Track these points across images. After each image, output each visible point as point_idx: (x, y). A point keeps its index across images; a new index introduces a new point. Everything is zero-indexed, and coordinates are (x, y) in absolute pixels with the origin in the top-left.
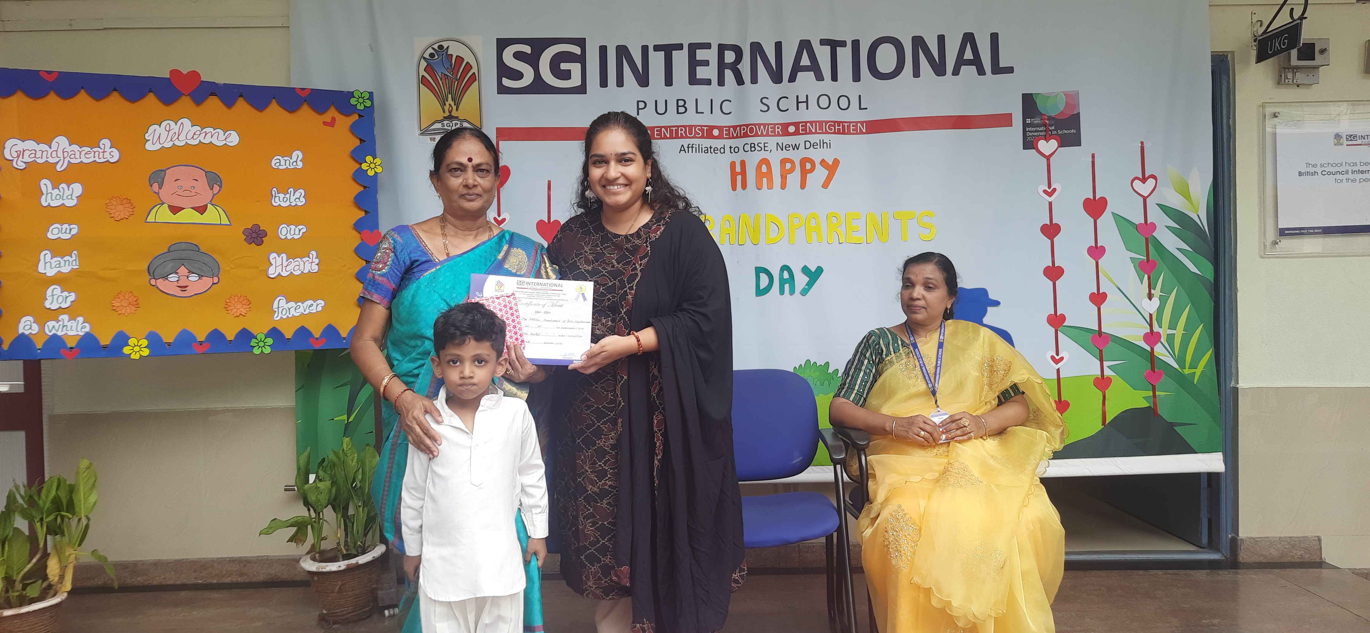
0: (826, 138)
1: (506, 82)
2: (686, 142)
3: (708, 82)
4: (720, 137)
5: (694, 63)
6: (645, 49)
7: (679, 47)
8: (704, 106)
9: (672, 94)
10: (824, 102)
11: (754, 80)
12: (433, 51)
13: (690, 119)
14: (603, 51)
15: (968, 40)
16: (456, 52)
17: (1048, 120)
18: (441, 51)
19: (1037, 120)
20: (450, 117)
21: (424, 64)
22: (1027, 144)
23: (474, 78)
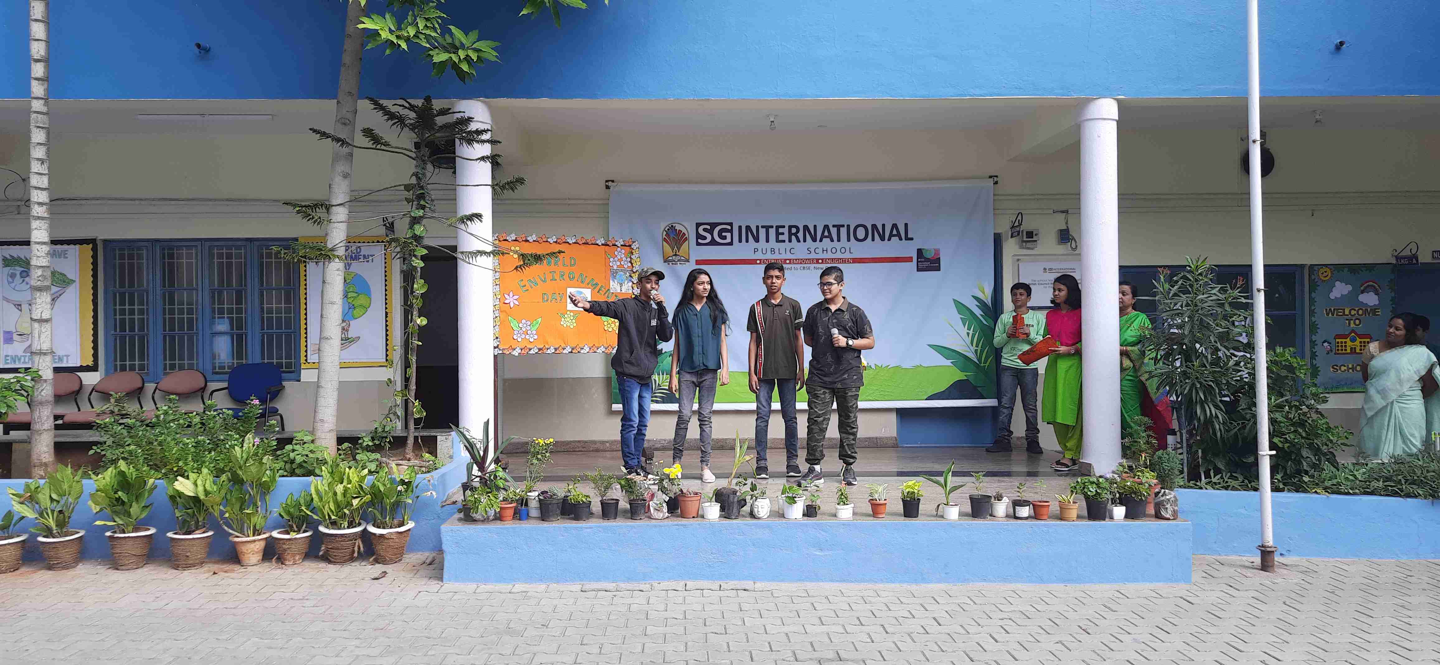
1: (700, 241)
3: (784, 241)
5: (778, 234)
6: (757, 227)
7: (772, 227)
8: (782, 251)
9: (769, 246)
10: (834, 250)
11: (805, 241)
12: (667, 227)
14: (740, 227)
15: (895, 226)
16: (678, 227)
17: (927, 260)
18: (672, 228)
19: (923, 260)
20: (676, 255)
21: (665, 233)
22: (918, 270)
23: (686, 239)
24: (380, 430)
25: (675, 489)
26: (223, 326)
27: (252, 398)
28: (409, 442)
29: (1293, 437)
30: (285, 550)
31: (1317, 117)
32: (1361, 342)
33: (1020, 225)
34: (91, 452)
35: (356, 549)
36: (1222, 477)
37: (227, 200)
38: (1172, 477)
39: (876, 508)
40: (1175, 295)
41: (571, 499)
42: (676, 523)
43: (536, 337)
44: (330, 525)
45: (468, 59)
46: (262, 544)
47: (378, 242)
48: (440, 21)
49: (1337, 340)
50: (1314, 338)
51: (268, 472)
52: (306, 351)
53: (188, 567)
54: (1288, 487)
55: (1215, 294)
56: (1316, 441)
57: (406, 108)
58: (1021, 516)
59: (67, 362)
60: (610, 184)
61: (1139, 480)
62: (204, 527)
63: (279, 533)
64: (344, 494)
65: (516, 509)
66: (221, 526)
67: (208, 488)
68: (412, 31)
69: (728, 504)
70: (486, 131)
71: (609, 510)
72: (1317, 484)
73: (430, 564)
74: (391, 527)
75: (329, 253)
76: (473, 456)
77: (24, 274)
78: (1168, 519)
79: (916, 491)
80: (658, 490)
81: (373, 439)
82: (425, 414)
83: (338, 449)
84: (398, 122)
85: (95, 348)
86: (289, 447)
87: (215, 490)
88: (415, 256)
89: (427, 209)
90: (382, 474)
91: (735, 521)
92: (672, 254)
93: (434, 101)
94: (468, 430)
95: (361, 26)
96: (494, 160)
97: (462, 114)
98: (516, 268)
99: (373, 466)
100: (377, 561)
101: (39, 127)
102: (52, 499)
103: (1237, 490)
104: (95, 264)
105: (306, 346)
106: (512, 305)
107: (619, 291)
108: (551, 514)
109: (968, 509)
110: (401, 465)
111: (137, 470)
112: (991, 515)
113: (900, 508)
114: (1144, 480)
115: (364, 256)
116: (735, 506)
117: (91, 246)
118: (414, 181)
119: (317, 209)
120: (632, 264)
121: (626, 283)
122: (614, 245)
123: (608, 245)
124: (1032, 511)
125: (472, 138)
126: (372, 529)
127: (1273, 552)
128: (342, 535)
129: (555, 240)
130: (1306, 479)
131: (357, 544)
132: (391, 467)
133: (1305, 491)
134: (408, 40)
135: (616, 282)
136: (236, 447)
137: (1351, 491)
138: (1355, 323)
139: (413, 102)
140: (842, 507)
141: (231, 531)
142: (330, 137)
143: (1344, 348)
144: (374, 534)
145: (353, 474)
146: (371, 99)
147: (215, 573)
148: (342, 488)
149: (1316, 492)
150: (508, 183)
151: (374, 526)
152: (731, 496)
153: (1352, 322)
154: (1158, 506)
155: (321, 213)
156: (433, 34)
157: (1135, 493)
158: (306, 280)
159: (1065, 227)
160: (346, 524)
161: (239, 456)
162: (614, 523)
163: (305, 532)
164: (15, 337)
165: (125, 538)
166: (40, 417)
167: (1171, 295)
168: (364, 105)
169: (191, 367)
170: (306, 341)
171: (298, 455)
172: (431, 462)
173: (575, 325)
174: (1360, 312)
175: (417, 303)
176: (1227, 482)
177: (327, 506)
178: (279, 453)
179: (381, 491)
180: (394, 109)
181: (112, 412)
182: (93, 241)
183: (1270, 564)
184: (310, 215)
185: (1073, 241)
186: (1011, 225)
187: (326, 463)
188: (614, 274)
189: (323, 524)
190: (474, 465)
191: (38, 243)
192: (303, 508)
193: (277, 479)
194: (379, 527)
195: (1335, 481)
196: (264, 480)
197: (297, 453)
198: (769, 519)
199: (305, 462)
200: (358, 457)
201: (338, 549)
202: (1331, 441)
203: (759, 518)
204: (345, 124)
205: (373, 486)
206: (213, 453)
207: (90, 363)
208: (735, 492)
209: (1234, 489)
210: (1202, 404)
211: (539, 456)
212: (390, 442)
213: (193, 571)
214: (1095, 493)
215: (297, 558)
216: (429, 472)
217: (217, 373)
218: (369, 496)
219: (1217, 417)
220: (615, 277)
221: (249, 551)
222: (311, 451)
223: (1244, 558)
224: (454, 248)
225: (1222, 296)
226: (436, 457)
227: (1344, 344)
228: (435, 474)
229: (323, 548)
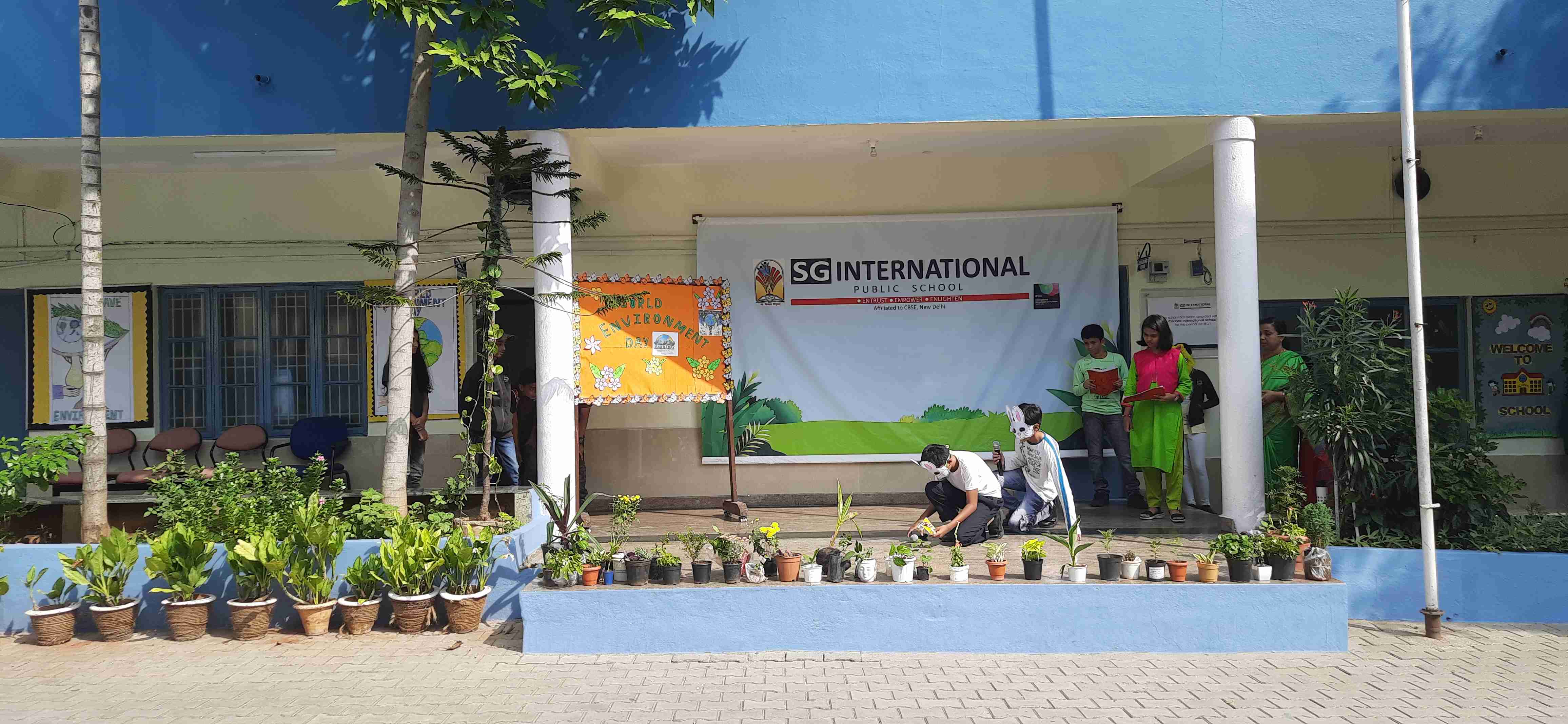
0: (943, 303)
1: (795, 279)
2: (877, 305)
3: (887, 278)
4: (893, 302)
5: (880, 270)
6: (858, 263)
7: (874, 263)
8: (885, 289)
9: (870, 284)
10: (942, 287)
11: (910, 277)
12: (760, 265)
13: (879, 295)
14: (839, 264)
15: (1009, 260)
16: (772, 264)
17: (1045, 296)
18: (765, 264)
19: (1041, 296)
20: (769, 294)
21: (757, 271)
22: (1035, 308)
23: (780, 277)
24: (453, 487)
25: (773, 550)
26: (284, 377)
27: (316, 454)
28: (484, 500)
29: (1458, 488)
30: (352, 619)
31: (1478, 133)
32: (1531, 382)
33: (1148, 256)
34: (147, 514)
35: (429, 617)
36: (1380, 534)
37: (288, 242)
38: (1323, 533)
39: (994, 571)
40: (1323, 331)
41: (659, 561)
42: (774, 587)
43: (619, 385)
44: (400, 591)
45: (546, 85)
46: (330, 611)
47: (449, 285)
48: (515, 46)
49: (1505, 380)
50: (1479, 377)
51: (334, 534)
52: (373, 403)
53: (249, 637)
54: (1454, 544)
55: (1367, 330)
56: (1484, 492)
57: (479, 140)
58: (1155, 578)
59: (121, 417)
60: (698, 218)
61: (1286, 537)
62: (267, 594)
63: (347, 600)
64: (415, 558)
65: (600, 572)
66: (284, 594)
67: (271, 552)
68: (485, 57)
69: (831, 566)
70: (564, 164)
71: (701, 573)
72: (1487, 540)
73: (508, 633)
74: (466, 593)
75: (398, 298)
76: (553, 514)
77: (75, 324)
78: (1320, 580)
79: (1037, 551)
80: (754, 551)
81: (445, 498)
82: (501, 470)
83: (409, 509)
84: (470, 155)
85: (150, 402)
86: (356, 507)
87: (278, 554)
88: (490, 299)
89: (502, 249)
90: (456, 535)
91: (838, 585)
92: (765, 294)
93: (508, 133)
94: (548, 487)
95: (431, 52)
96: (573, 194)
97: (539, 146)
98: (598, 311)
99: (446, 527)
100: (450, 631)
101: (90, 167)
102: (106, 566)
103: (1397, 547)
104: (149, 312)
105: (373, 398)
106: (593, 351)
107: (708, 335)
108: (638, 577)
109: (1097, 571)
110: (476, 525)
111: (196, 533)
112: (1122, 577)
113: (1020, 569)
114: (1292, 537)
115: (435, 300)
116: (839, 568)
117: (145, 293)
118: (488, 218)
119: (385, 250)
120: (722, 305)
121: (716, 325)
122: (703, 284)
123: (696, 285)
124: (1168, 572)
125: (550, 171)
126: (446, 595)
127: (1439, 616)
128: (414, 602)
129: (639, 280)
130: (1474, 534)
131: (430, 612)
132: (466, 528)
133: (1473, 548)
134: (480, 65)
135: (705, 325)
136: (300, 507)
137: (1525, 548)
138: (1524, 360)
139: (486, 133)
140: (957, 569)
141: (295, 598)
142: (398, 172)
143: (1512, 389)
144: (448, 601)
145: (424, 535)
146: (441, 132)
147: (278, 644)
148: (413, 551)
149: (1485, 549)
150: (588, 220)
151: (447, 591)
152: (834, 557)
153: (1521, 359)
154: (1309, 567)
155: (389, 254)
156: (508, 60)
157: (1283, 551)
158: (372, 327)
159: (1197, 258)
160: (418, 590)
161: (303, 517)
162: (707, 588)
163: (374, 598)
164: (65, 391)
165: (183, 606)
166: (92, 476)
167: (1318, 332)
168: (434, 138)
169: (251, 422)
170: (373, 393)
171: (365, 515)
172: (508, 522)
173: (661, 371)
174: (1530, 349)
175: (492, 349)
176: (1385, 539)
177: (397, 570)
178: (345, 513)
179: (455, 554)
180: (466, 142)
181: (169, 471)
182: (147, 288)
183: (1435, 630)
184: (378, 257)
185: (1207, 274)
186: (1136, 257)
187: (397, 524)
188: (703, 316)
189: (393, 589)
190: (555, 525)
191: (90, 291)
192: (372, 573)
193: (343, 541)
194: (454, 593)
195: (1506, 537)
196: (330, 542)
197: (366, 514)
198: (876, 582)
199: (373, 523)
200: (430, 517)
201: (409, 616)
202: (1501, 492)
203: (865, 582)
204: (414, 158)
205: (446, 549)
206: (276, 514)
207: (145, 419)
208: (838, 552)
209: (1393, 546)
210: (1355, 452)
211: (625, 515)
212: (464, 501)
213: (255, 641)
214: (1237, 551)
215: (366, 627)
216: (506, 533)
217: (279, 428)
218: (442, 560)
219: (1372, 466)
220: (703, 320)
221: (315, 619)
222: (380, 512)
223: (1406, 624)
224: (531, 291)
225: (1374, 333)
226: (514, 517)
227: (1512, 385)
228: (513, 535)
229: (393, 616)
